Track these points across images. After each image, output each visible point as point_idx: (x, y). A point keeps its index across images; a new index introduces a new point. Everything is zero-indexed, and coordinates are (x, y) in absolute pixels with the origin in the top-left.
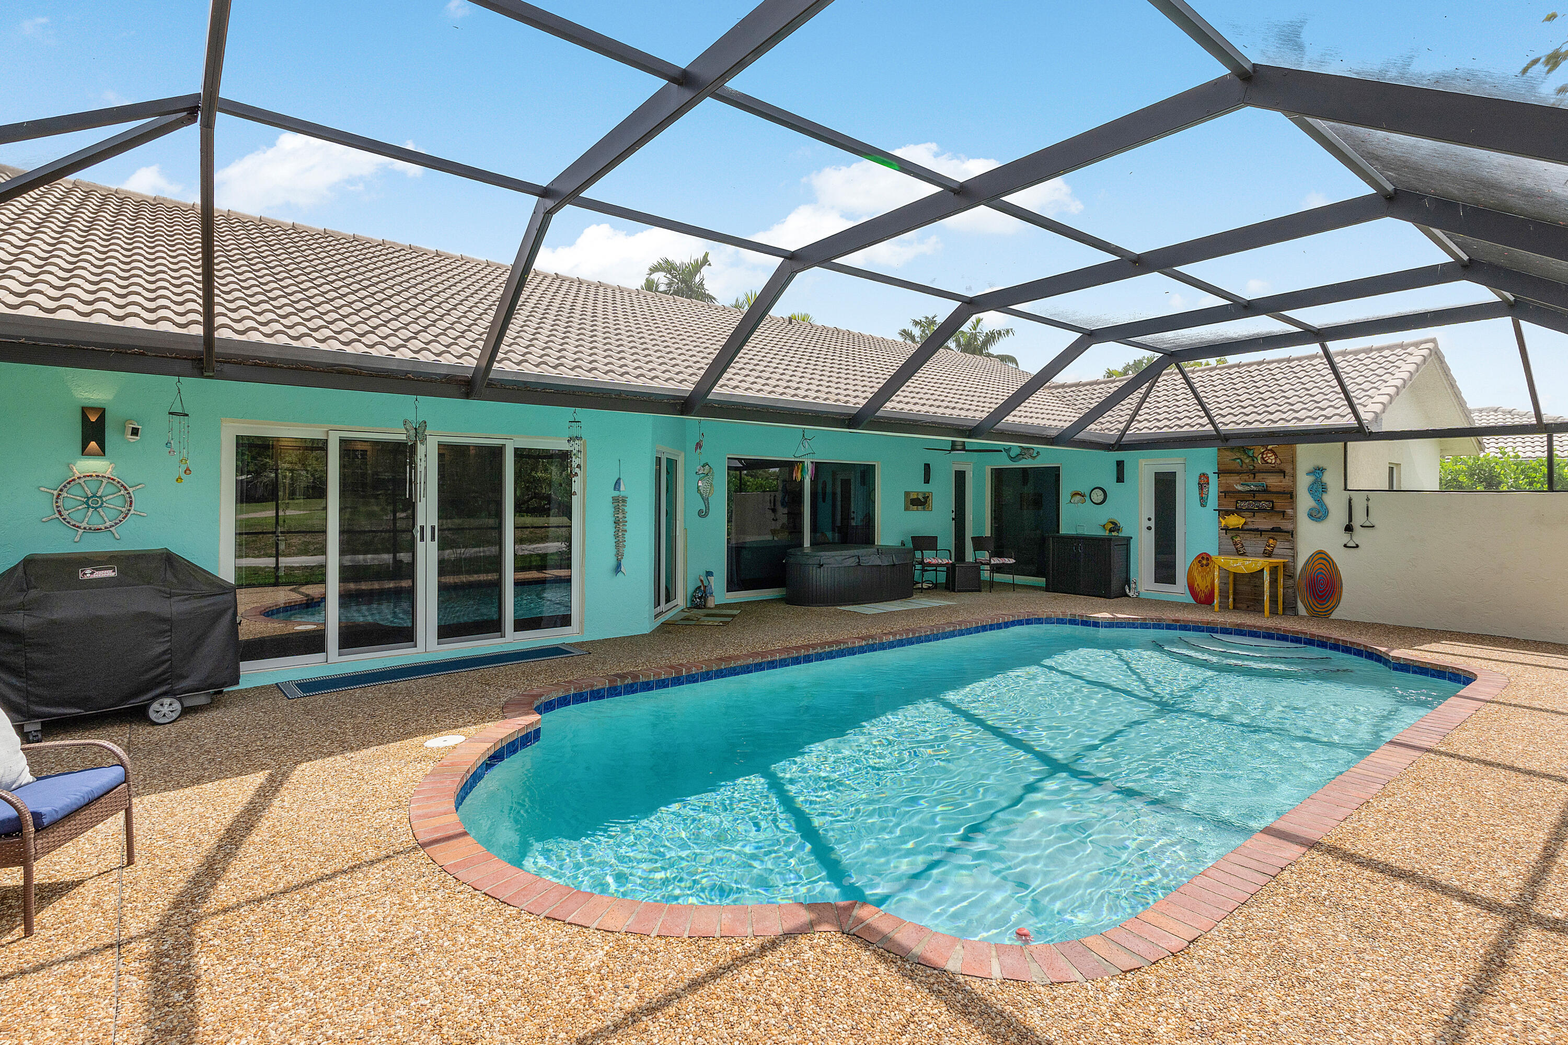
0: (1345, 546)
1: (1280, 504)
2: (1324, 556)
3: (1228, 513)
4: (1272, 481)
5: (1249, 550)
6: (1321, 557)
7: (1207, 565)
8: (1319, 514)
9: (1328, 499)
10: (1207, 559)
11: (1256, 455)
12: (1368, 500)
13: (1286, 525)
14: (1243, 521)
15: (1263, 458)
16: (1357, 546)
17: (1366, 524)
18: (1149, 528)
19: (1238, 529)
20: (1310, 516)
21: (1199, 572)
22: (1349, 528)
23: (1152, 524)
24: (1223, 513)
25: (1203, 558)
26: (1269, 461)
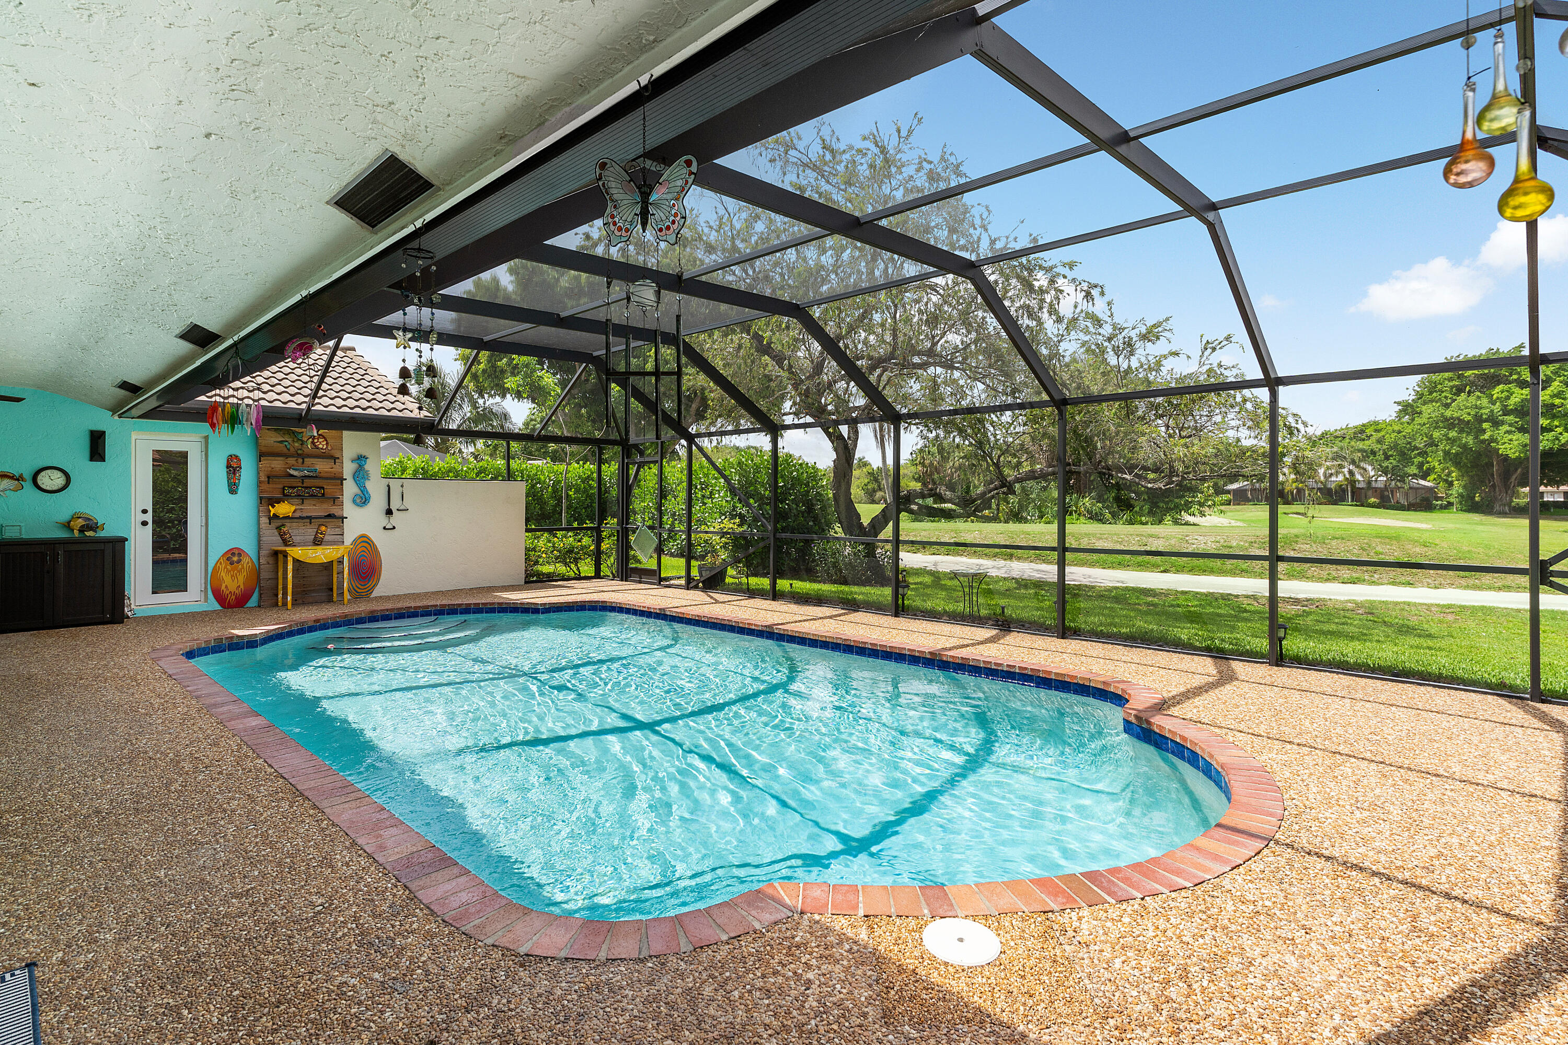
0: (384, 528)
1: (330, 489)
2: (365, 539)
3: (272, 502)
4: (322, 466)
5: (297, 539)
6: (364, 541)
7: (239, 561)
8: (363, 500)
9: (369, 485)
10: (240, 555)
11: (305, 439)
12: (402, 486)
13: (334, 510)
14: (293, 508)
15: (313, 443)
16: (394, 528)
17: (401, 508)
18: (144, 523)
19: (288, 517)
20: (354, 501)
21: (228, 571)
22: (389, 512)
23: (149, 517)
24: (266, 501)
25: (233, 554)
26: (321, 446)
